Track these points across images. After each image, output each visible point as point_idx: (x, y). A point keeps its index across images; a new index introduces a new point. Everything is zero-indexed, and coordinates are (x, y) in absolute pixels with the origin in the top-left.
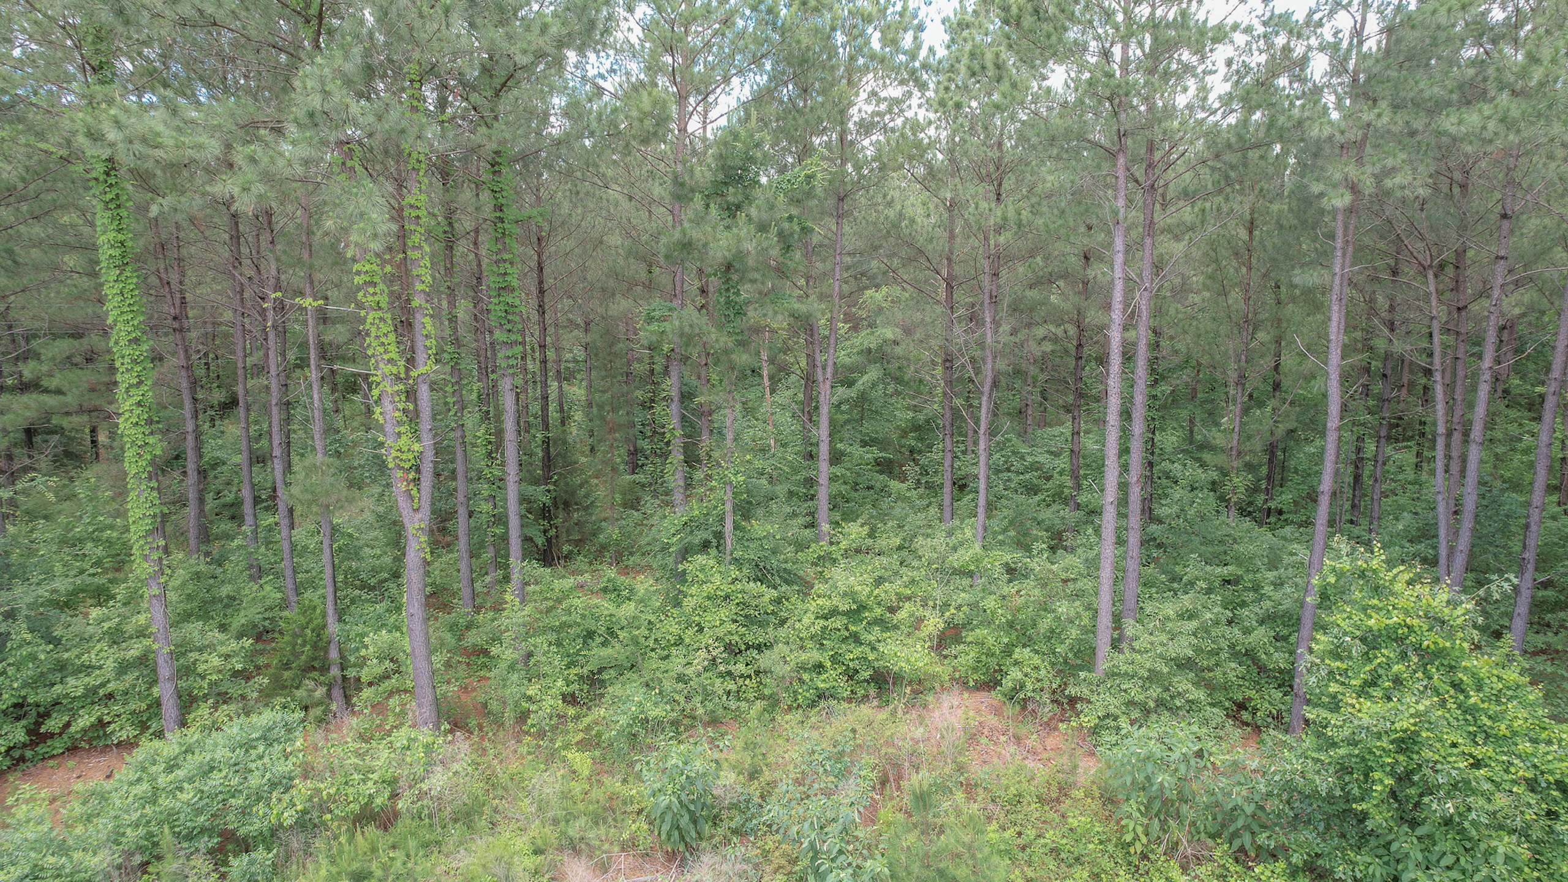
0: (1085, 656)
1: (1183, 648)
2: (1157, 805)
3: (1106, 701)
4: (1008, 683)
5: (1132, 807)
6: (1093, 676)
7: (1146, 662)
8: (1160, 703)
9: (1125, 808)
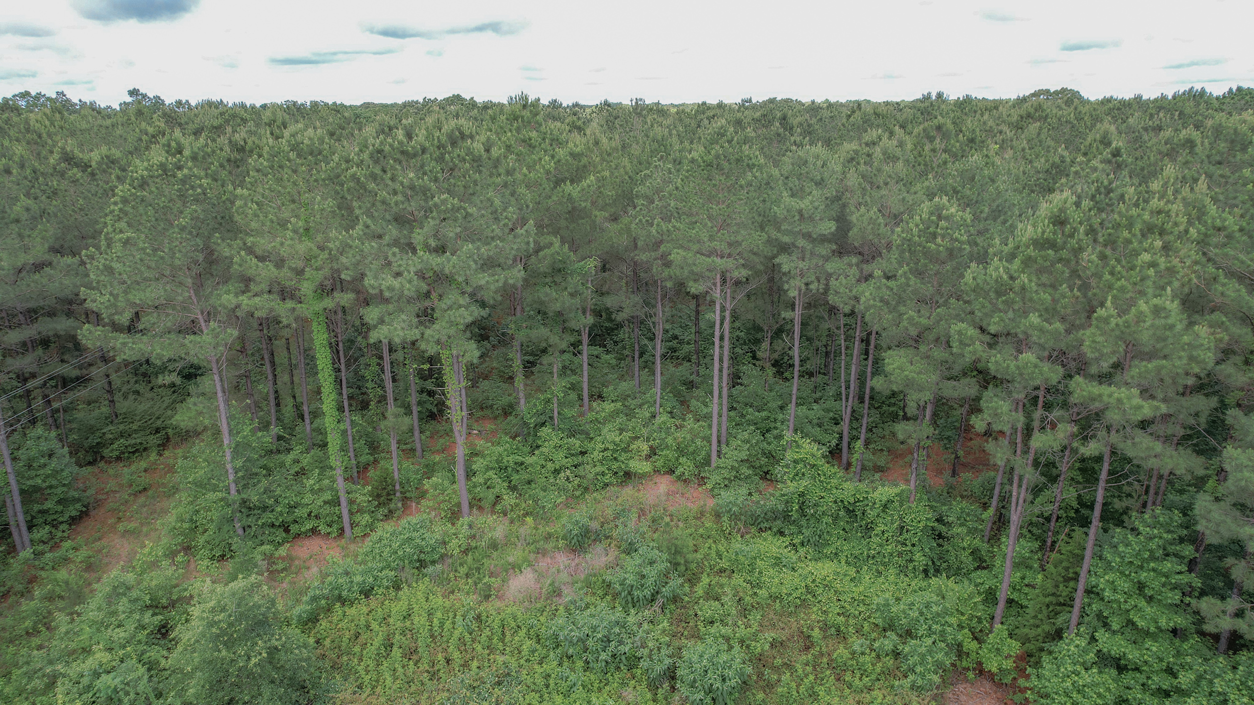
0: (707, 462)
1: (744, 455)
2: (733, 517)
3: (715, 478)
4: (678, 472)
5: (725, 518)
6: (711, 469)
7: (730, 463)
8: (736, 477)
9: (723, 519)
